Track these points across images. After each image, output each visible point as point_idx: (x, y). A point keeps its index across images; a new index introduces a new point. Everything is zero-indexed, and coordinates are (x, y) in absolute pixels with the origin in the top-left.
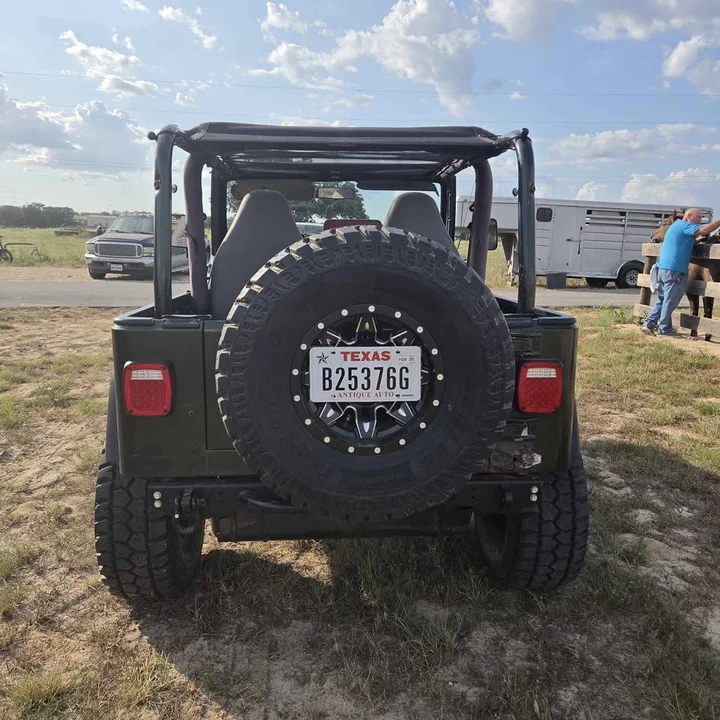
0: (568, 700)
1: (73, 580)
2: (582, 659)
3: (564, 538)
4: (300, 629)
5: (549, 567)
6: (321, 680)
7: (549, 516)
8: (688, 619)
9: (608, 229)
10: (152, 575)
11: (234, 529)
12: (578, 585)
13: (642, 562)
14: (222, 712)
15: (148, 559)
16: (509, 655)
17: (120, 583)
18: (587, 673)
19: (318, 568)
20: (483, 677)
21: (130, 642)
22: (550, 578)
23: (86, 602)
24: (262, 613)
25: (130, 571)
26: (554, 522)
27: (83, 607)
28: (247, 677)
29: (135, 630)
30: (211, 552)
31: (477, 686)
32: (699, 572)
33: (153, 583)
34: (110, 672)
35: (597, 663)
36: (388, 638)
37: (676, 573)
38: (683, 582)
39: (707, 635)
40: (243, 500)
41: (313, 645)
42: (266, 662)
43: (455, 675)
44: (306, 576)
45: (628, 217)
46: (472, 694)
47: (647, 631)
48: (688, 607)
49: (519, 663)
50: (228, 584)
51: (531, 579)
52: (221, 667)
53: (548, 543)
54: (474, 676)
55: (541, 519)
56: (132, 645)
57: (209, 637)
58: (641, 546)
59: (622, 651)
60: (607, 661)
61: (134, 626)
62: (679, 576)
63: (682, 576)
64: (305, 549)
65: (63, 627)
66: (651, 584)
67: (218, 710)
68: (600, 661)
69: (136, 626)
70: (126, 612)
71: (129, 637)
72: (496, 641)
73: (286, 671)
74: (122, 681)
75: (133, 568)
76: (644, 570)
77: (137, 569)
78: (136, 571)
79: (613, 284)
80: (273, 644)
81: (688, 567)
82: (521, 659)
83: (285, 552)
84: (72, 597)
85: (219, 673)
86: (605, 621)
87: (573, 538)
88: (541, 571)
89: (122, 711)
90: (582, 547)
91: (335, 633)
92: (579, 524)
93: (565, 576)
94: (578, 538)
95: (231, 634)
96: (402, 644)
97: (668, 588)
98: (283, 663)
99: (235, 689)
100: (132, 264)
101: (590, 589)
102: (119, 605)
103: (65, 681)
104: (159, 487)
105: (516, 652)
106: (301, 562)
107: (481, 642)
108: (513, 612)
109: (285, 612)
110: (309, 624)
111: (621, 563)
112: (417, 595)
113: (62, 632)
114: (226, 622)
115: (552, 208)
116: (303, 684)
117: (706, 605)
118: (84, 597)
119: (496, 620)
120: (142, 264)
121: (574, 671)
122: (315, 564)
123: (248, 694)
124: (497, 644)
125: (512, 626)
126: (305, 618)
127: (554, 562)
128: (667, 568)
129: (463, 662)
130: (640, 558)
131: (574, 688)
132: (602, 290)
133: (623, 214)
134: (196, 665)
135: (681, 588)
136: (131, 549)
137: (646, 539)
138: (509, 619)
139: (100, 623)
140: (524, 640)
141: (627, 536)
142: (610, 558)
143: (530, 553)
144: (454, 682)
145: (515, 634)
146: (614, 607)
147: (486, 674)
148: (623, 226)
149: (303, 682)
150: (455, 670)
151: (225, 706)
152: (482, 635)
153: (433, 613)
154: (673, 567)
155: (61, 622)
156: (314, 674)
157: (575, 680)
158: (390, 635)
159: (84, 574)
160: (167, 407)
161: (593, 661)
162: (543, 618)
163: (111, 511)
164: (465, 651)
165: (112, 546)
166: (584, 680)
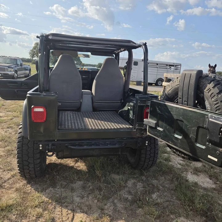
0: (155, 197)
1: (6, 173)
2: (157, 187)
3: (152, 155)
4: (79, 183)
5: (148, 163)
6: (88, 197)
7: (148, 149)
8: (183, 175)
9: (153, 68)
10: (35, 170)
11: (63, 155)
12: (154, 168)
13: (170, 161)
14: (60, 207)
15: (34, 165)
16: (138, 187)
17: (24, 173)
18: (159, 190)
19: (82, 167)
20: (132, 193)
21: (28, 190)
22: (148, 166)
23: (11, 180)
24: (67, 180)
25: (28, 169)
26: (150, 151)
27: (11, 181)
28: (66, 197)
29: (29, 187)
30: (49, 163)
31: (131, 195)
32: (184, 163)
33: (35, 172)
34: (24, 199)
35: (161, 187)
36: (105, 184)
37: (178, 163)
38: (180, 166)
39: (187, 179)
40: (67, 147)
41: (84, 188)
42: (71, 193)
43: (125, 193)
44: (79, 169)
45: (159, 65)
46: (130, 197)
47: (173, 179)
48: (182, 172)
49: (141, 189)
50: (56, 172)
51: (143, 166)
52: (58, 195)
53: (148, 156)
54: (130, 193)
55: (146, 150)
56: (29, 191)
57: (53, 187)
58: (169, 157)
59: (167, 184)
60: (163, 187)
61: (28, 186)
62: (179, 164)
63: (180, 164)
64: (77, 161)
65: (6, 187)
66: (173, 167)
67: (59, 207)
68: (162, 187)
69: (30, 186)
70: (25, 182)
71: (28, 189)
72: (134, 183)
73: (77, 195)
74: (28, 201)
75: (29, 168)
76: (170, 163)
77: (30, 168)
78: (30, 169)
79: (154, 85)
80: (72, 188)
81: (181, 162)
82: (141, 188)
83: (71, 163)
84: (7, 179)
85: (57, 197)
86: (162, 177)
87: (154, 155)
88: (146, 164)
89: (30, 209)
90: (156, 157)
91: (90, 184)
92: (156, 151)
93: (152, 165)
94: (156, 155)
95: (59, 186)
96: (110, 186)
97: (177, 167)
98: (76, 193)
99: (63, 201)
100: (4, 74)
101: (157, 168)
102: (22, 180)
103: (11, 202)
104: (42, 143)
105: (140, 186)
106: (76, 165)
107: (130, 184)
108: (138, 175)
109: (74, 179)
110: (82, 182)
111: (164, 161)
112: (112, 172)
113: (6, 189)
114: (57, 183)
115: (138, 62)
116: (83, 198)
117: (187, 171)
118: (10, 178)
119: (134, 178)
120: (8, 74)
121: (155, 190)
122: (81, 166)
123: (67, 202)
124: (134, 184)
125: (138, 179)
126: (80, 181)
127: (149, 162)
128: (176, 162)
129: (126, 189)
130: (169, 160)
131: (155, 194)
132: (151, 86)
133: (157, 64)
134: (50, 195)
135: (180, 167)
136: (29, 162)
137: (170, 155)
138: (137, 177)
139: (18, 185)
140: (141, 183)
141: (165, 154)
142: (162, 160)
143: (143, 159)
144: (125, 195)
145: (139, 181)
146: (164, 173)
147: (132, 192)
148: (157, 68)
149: (83, 197)
150: (124, 192)
151: (61, 206)
152: (130, 182)
153: (116, 177)
154: (178, 162)
155: (5, 186)
156: (85, 196)
157: (156, 192)
158: (106, 183)
159: (9, 172)
160: (45, 119)
161: (160, 187)
162: (146, 176)
163: (22, 151)
164: (127, 186)
165: (23, 162)
166: (158, 192)
